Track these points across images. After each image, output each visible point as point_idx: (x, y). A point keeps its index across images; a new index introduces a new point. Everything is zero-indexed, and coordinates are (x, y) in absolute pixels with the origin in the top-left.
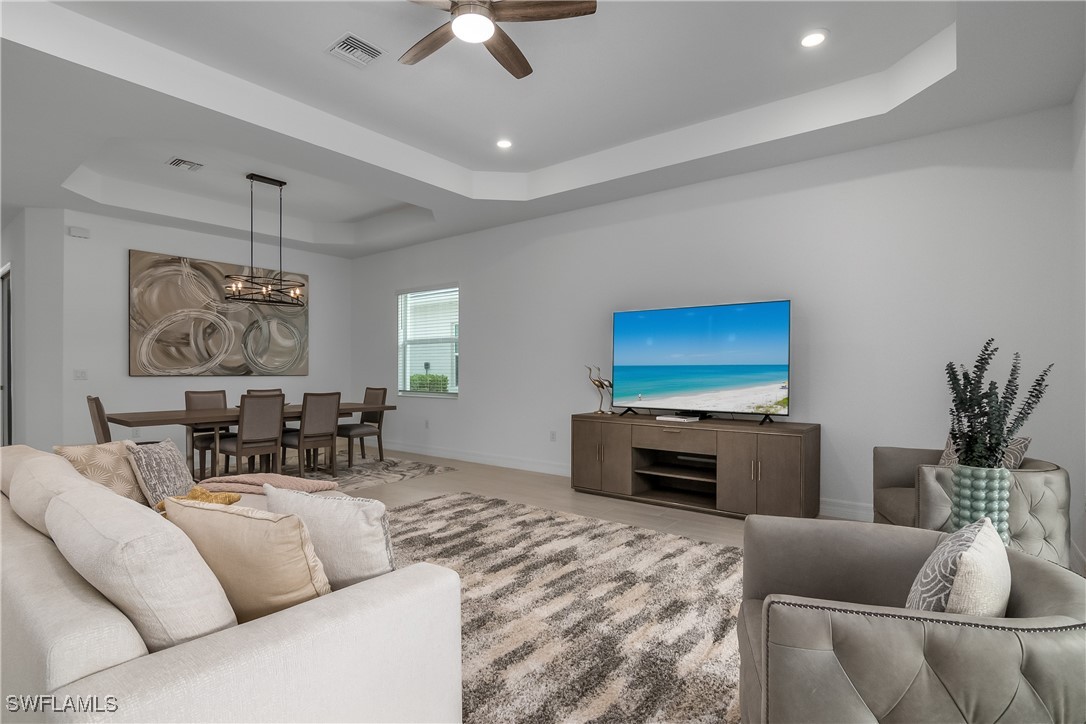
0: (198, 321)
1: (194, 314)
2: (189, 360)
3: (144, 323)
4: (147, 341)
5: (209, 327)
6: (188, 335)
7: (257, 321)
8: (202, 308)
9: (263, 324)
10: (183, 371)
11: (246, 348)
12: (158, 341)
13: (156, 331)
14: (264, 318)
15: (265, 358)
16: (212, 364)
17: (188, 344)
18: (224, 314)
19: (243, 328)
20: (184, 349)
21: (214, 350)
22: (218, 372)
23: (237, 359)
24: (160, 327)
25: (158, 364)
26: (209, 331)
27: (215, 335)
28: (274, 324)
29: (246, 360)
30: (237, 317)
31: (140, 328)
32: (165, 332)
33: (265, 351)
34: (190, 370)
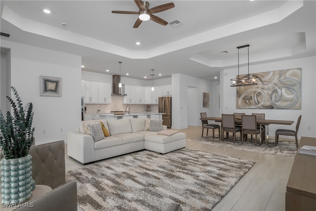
0: (255, 92)
1: (253, 90)
2: (252, 104)
3: (240, 94)
4: (241, 99)
5: (258, 93)
6: (252, 97)
7: (276, 90)
8: (256, 88)
9: (279, 91)
10: (250, 107)
11: (271, 99)
12: (243, 99)
13: (243, 96)
14: (279, 88)
15: (279, 103)
16: (259, 105)
17: (252, 99)
18: (264, 89)
19: (270, 93)
20: (250, 101)
21: (260, 101)
22: (262, 107)
23: (268, 103)
24: (244, 95)
25: (244, 106)
26: (258, 95)
27: (260, 96)
28: (284, 90)
29: (272, 104)
30: (268, 89)
31: (239, 95)
32: (245, 96)
33: (279, 100)
34: (252, 107)
